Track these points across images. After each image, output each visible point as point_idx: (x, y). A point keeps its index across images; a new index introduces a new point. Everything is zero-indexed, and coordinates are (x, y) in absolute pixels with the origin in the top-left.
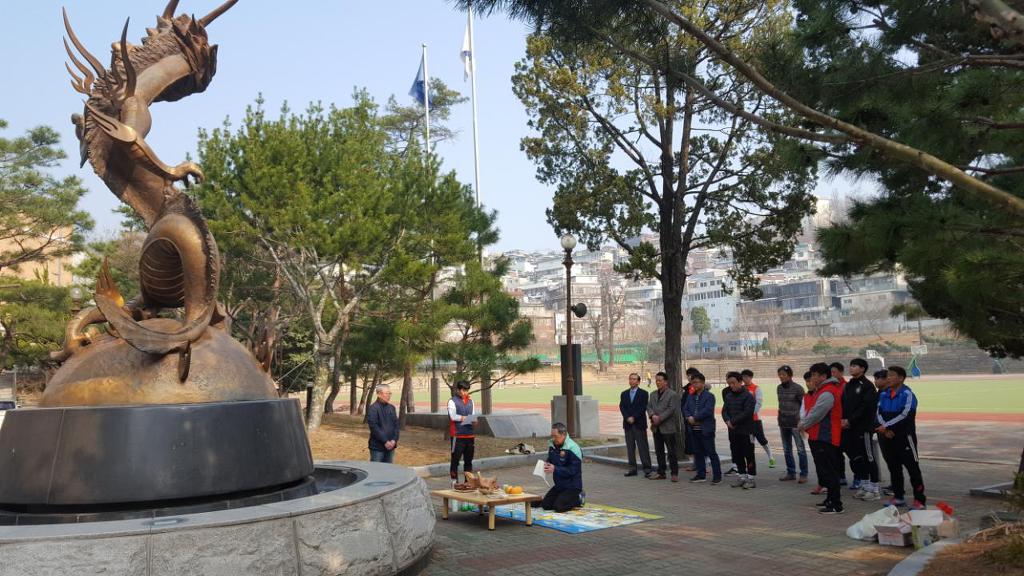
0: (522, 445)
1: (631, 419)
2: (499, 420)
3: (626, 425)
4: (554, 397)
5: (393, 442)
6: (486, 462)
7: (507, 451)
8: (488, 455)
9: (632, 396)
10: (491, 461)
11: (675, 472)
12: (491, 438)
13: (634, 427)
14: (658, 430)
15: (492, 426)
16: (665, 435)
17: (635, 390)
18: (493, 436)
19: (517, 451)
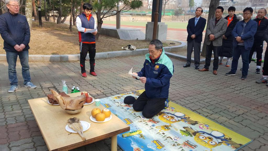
0: (130, 45)
1: (193, 36)
2: (123, 32)
3: (189, 39)
4: (148, 22)
5: (23, 46)
6: (110, 54)
7: (123, 48)
8: (113, 50)
9: (196, 21)
10: (113, 53)
11: (215, 68)
12: (118, 40)
13: (194, 41)
14: (212, 44)
15: (120, 34)
16: (215, 47)
17: (199, 18)
18: (119, 38)
19: (127, 48)
